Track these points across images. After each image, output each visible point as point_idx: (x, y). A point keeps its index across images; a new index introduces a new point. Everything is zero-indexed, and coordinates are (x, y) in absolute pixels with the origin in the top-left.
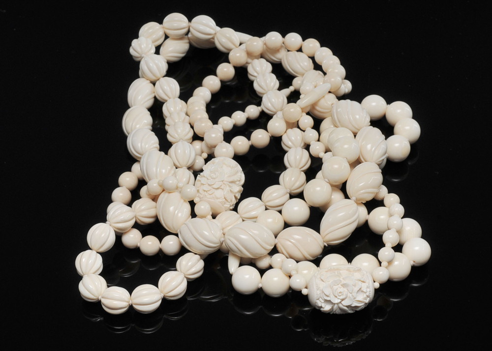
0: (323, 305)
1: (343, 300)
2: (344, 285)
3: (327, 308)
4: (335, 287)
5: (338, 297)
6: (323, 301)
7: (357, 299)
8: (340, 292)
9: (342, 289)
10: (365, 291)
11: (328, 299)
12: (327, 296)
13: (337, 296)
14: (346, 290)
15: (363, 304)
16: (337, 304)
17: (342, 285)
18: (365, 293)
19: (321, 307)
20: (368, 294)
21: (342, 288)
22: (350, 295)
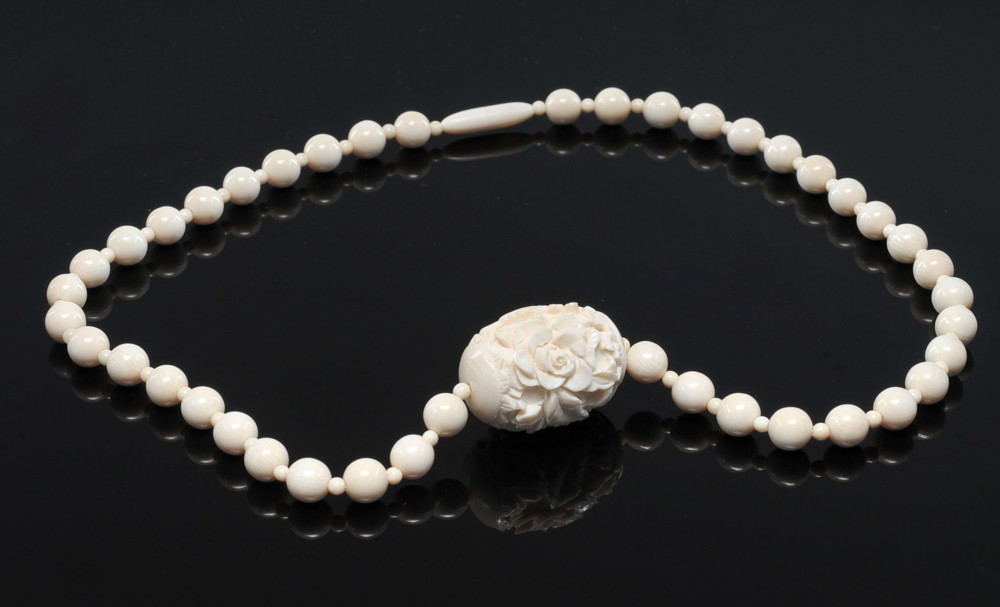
0: (521, 404)
1: (568, 377)
2: (561, 342)
3: (531, 409)
4: (542, 351)
5: (556, 372)
6: (519, 395)
7: (599, 371)
8: (558, 359)
9: (559, 352)
10: (609, 348)
11: (533, 383)
12: (528, 376)
13: (552, 369)
14: (569, 352)
15: (612, 383)
16: (556, 391)
17: (555, 344)
18: (611, 352)
19: (518, 412)
20: (617, 355)
21: (559, 349)
22: (582, 362)
